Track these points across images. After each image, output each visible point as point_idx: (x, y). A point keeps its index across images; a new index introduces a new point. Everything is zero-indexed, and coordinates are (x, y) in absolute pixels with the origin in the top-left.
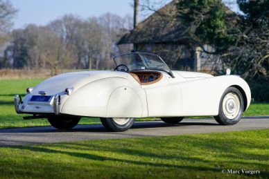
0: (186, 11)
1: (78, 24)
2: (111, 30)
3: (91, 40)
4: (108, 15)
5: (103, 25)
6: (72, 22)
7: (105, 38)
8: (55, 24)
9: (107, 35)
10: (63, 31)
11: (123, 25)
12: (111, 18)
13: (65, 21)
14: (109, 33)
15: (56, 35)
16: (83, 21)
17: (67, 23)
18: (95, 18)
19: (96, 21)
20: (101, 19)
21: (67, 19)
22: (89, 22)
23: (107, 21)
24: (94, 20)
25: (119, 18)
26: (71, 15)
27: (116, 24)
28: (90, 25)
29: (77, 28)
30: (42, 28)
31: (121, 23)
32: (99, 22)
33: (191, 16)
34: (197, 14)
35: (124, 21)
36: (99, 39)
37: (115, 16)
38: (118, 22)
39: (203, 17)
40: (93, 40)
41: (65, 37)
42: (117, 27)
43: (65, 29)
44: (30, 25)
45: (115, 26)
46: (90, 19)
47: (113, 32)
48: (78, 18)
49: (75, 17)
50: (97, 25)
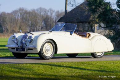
0: (93, 7)
1: (26, 12)
2: (42, 16)
3: (32, 20)
4: (41, 8)
5: (38, 13)
6: (23, 11)
7: (39, 19)
8: (15, 12)
9: (40, 18)
10: (18, 15)
11: (48, 13)
12: (42, 10)
13: (20, 11)
14: (41, 17)
15: (15, 17)
16: (28, 11)
17: (20, 12)
18: (34, 10)
19: (35, 11)
20: (37, 10)
21: (21, 10)
22: (31, 11)
23: (40, 11)
24: (34, 11)
25: (46, 10)
26: (23, 8)
27: (44, 12)
28: (32, 13)
29: (25, 15)
30: (8, 14)
31: (47, 12)
32: (36, 12)
33: (96, 10)
34: (98, 9)
35: (48, 11)
36: (36, 20)
37: (44, 9)
38: (46, 12)
39: (101, 10)
40: (33, 20)
41: (19, 19)
42: (45, 15)
43: (19, 15)
44: (3, 12)
45: (44, 14)
46: (32, 10)
47: (43, 17)
48: (26, 10)
49: (25, 9)
50: (35, 13)
